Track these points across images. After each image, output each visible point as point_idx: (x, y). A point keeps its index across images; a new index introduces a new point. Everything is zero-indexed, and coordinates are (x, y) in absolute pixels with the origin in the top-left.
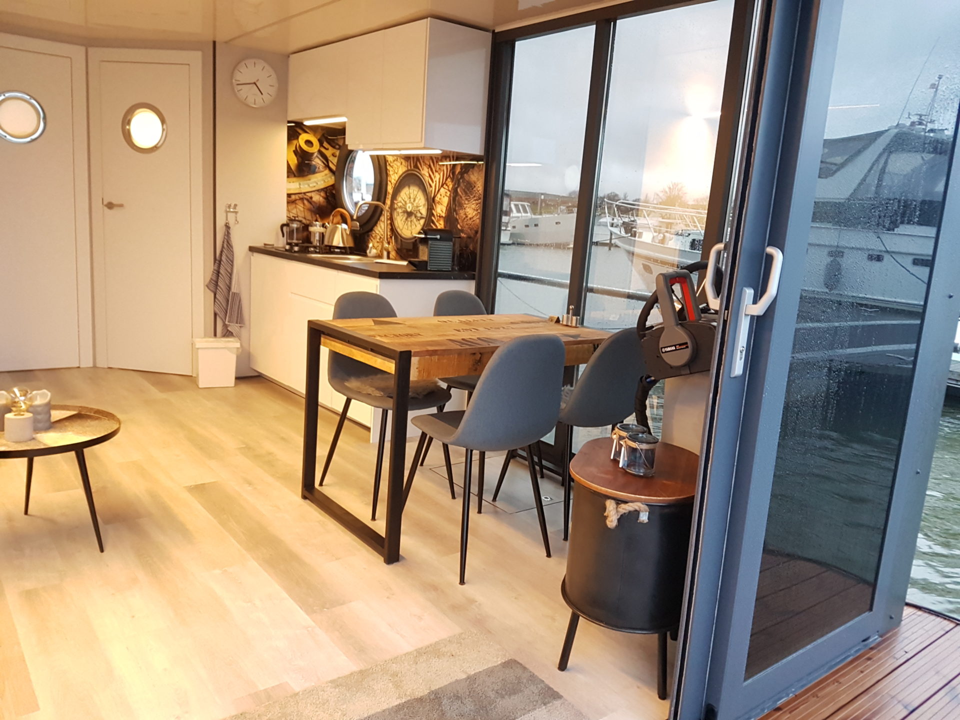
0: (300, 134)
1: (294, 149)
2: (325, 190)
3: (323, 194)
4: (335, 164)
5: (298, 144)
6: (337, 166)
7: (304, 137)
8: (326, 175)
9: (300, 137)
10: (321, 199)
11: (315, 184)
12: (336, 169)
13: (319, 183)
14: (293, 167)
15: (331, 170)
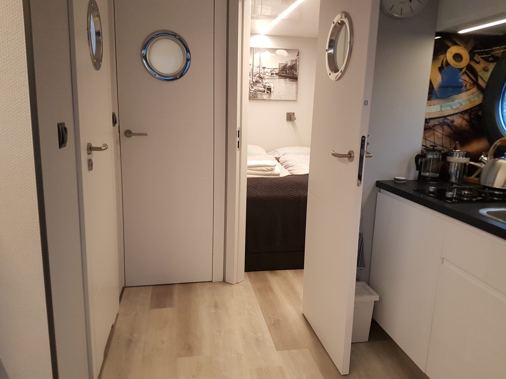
0: (449, 47)
1: (440, 65)
2: (469, 111)
3: (466, 117)
4: (486, 81)
5: (445, 59)
6: (488, 84)
7: (453, 50)
8: (473, 94)
9: (449, 50)
10: (464, 123)
11: (458, 106)
12: (487, 86)
13: (464, 104)
14: (436, 86)
15: (479, 87)
